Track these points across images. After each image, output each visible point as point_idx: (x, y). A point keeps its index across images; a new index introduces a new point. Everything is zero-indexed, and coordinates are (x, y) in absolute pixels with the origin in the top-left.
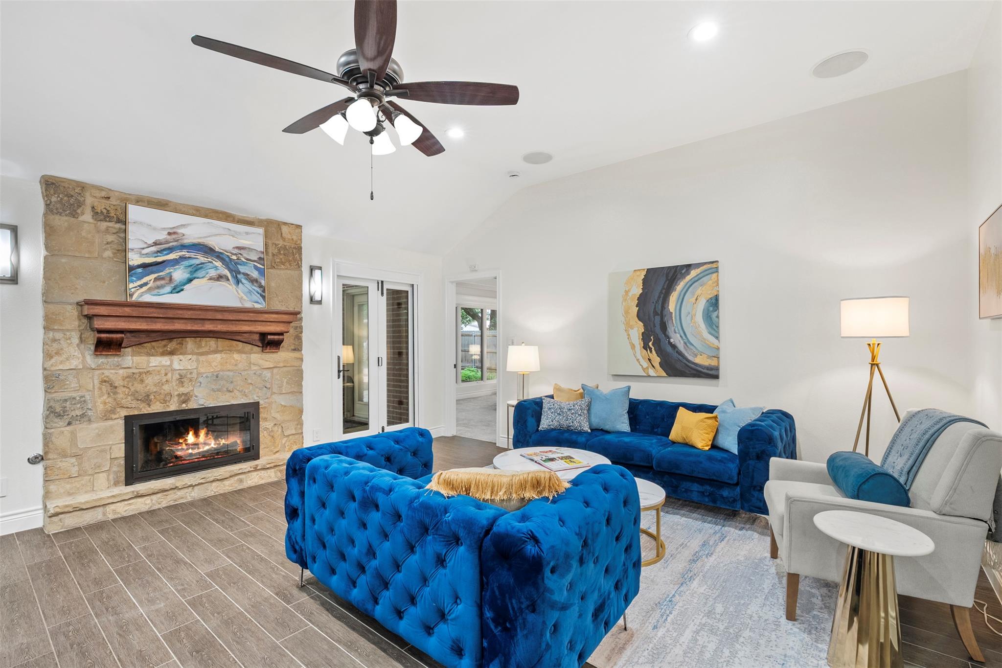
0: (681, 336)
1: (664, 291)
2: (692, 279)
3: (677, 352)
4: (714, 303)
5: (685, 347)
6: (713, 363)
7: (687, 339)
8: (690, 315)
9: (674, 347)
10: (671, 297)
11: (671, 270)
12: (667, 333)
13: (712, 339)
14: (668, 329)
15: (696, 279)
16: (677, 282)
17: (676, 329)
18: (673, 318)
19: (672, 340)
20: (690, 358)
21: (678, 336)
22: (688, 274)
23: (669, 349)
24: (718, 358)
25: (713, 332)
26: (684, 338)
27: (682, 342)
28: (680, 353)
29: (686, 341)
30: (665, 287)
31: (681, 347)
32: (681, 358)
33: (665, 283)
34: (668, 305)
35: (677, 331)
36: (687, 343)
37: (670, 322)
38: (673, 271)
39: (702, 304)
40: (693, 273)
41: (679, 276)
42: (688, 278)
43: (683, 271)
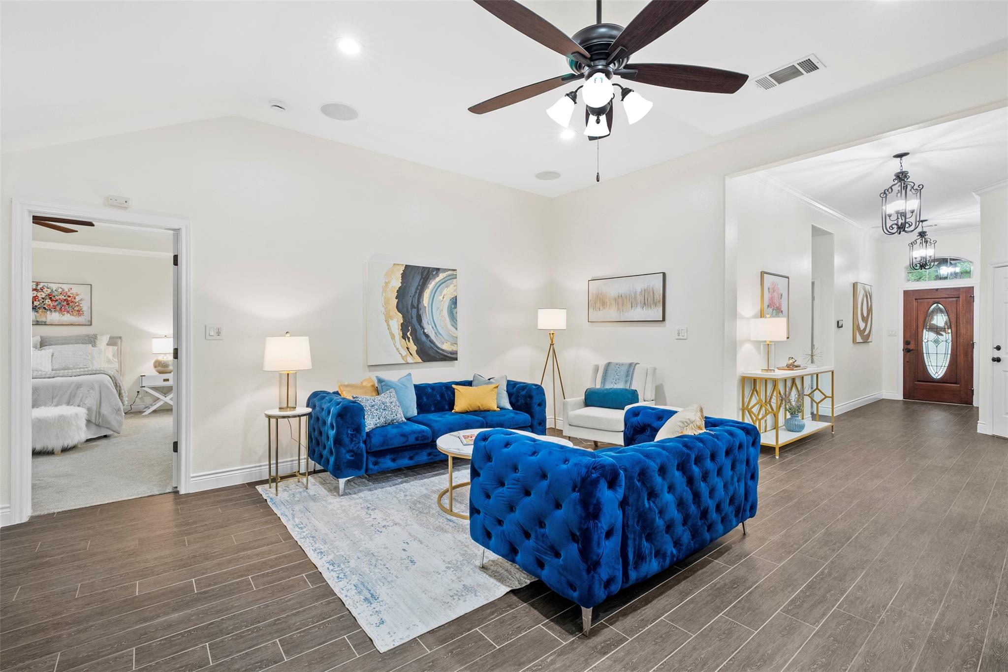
0: (433, 328)
1: (419, 288)
2: (440, 281)
3: (430, 341)
4: (454, 302)
5: (435, 337)
6: (454, 348)
7: (437, 329)
8: (439, 310)
9: (427, 336)
10: (425, 293)
11: (425, 270)
12: (422, 324)
13: (453, 329)
14: (423, 321)
15: (443, 281)
16: (429, 281)
17: (429, 322)
18: (427, 312)
19: (426, 331)
20: (439, 345)
21: (431, 327)
22: (438, 276)
23: (424, 338)
24: (457, 344)
25: (454, 324)
26: (435, 328)
27: (434, 333)
28: (432, 342)
29: (436, 331)
30: (421, 284)
31: (433, 336)
32: (432, 345)
33: (420, 280)
34: (423, 300)
35: (430, 323)
36: (437, 333)
37: (424, 315)
38: (427, 271)
39: (447, 303)
40: (442, 276)
41: (431, 276)
42: (438, 279)
43: (434, 273)
